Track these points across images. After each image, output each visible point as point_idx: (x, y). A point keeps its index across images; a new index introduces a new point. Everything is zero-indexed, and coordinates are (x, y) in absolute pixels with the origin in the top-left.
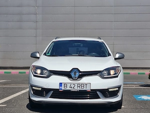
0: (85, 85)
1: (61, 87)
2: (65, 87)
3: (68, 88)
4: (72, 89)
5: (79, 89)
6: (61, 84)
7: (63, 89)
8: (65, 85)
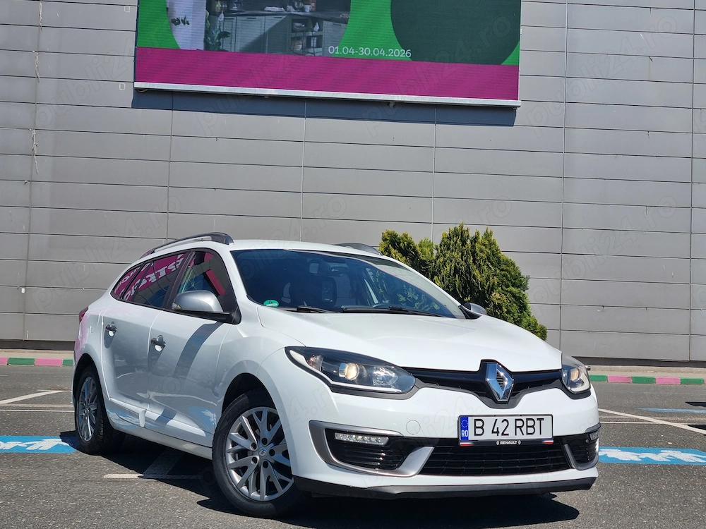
0: (537, 423)
1: (463, 433)
2: (479, 431)
3: (488, 436)
4: (500, 437)
5: (520, 436)
6: (463, 421)
7: (472, 437)
8: (479, 424)
